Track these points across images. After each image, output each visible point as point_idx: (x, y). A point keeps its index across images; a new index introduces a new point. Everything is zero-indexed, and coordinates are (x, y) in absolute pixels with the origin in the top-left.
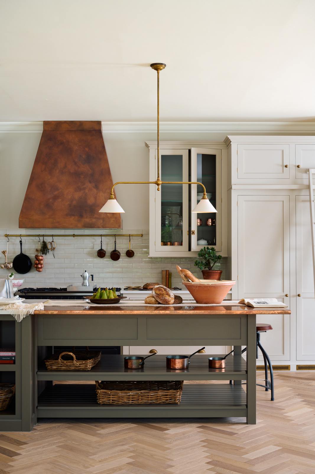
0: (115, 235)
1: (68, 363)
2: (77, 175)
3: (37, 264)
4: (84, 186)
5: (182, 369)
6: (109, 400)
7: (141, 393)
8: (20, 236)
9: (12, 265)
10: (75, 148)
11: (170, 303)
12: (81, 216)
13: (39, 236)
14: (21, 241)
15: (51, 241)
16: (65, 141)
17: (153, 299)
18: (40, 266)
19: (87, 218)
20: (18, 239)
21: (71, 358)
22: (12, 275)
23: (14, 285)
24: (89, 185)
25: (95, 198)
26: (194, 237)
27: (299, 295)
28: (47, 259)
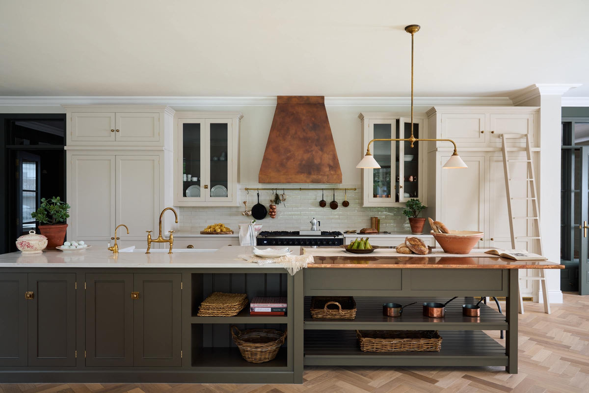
0: (334, 189)
1: (334, 312)
2: (305, 140)
3: (271, 212)
4: (312, 149)
5: (441, 318)
6: (373, 348)
7: (404, 341)
8: (258, 189)
9: (251, 212)
10: (304, 118)
11: (425, 253)
12: (310, 173)
13: (273, 189)
14: (258, 194)
15: (282, 193)
16: (295, 112)
17: (408, 249)
18: (274, 214)
19: (314, 175)
20: (256, 192)
21: (337, 307)
22: (255, 221)
23: (256, 230)
24: (315, 148)
25: (321, 159)
26: (401, 191)
27: (492, 239)
28: (279, 208)
